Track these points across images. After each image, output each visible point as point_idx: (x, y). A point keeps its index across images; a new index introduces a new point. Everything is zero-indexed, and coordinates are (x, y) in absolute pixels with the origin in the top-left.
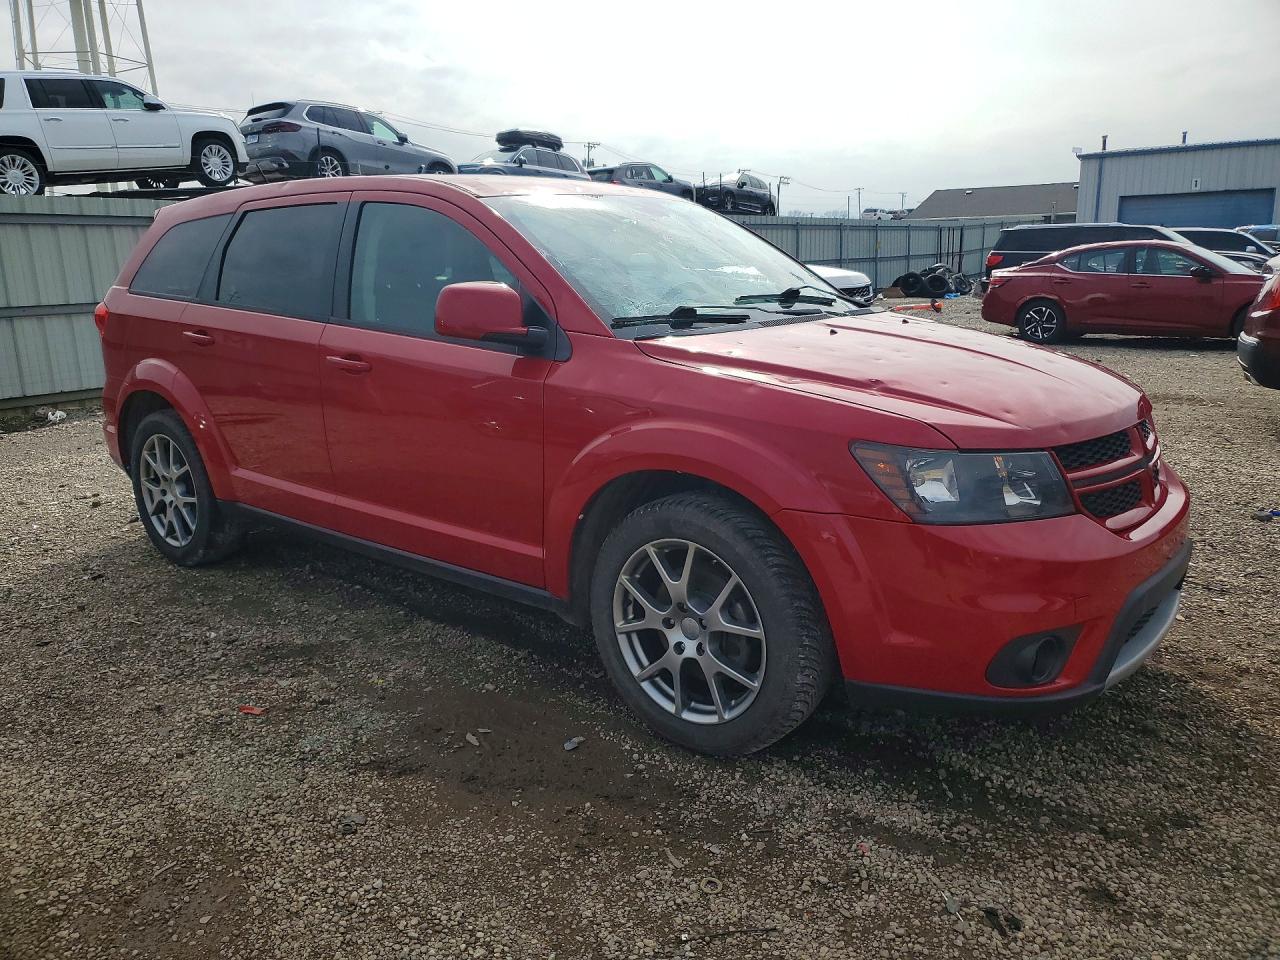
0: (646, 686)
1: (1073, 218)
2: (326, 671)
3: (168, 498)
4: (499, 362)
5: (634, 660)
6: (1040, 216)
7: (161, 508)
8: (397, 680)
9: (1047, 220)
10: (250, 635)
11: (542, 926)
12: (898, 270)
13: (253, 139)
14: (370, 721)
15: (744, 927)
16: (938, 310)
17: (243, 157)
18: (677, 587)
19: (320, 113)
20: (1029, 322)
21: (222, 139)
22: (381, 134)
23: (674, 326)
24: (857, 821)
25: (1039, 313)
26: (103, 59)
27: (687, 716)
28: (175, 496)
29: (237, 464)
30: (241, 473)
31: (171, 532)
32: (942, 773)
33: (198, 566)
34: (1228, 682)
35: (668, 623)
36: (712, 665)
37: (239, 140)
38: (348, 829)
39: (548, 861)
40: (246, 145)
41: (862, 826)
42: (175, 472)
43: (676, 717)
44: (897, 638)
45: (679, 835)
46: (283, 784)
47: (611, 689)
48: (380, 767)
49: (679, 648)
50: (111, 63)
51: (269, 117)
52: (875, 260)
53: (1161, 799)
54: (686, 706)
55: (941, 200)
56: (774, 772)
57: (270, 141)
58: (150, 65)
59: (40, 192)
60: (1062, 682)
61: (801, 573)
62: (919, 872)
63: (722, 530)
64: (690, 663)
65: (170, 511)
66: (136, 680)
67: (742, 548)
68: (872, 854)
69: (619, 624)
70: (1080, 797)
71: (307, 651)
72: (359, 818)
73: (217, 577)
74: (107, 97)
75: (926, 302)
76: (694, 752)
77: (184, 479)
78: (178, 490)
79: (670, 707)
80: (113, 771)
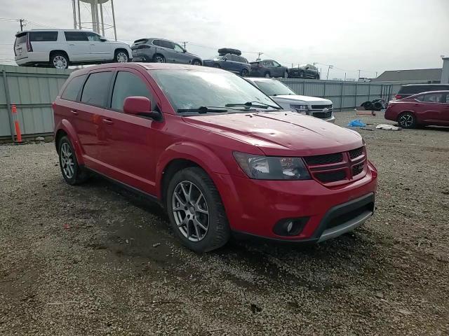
0: (180, 228)
1: (439, 82)
2: (95, 218)
3: (67, 163)
4: (146, 122)
5: (178, 220)
6: (426, 81)
7: (66, 166)
8: (114, 222)
9: (430, 82)
10: (79, 206)
11: (115, 294)
12: (364, 100)
13: (135, 51)
14: (100, 233)
15: (175, 302)
16: (374, 115)
17: (131, 57)
18: (188, 196)
19: (157, 42)
20: (402, 120)
21: (124, 51)
22: (177, 49)
23: (200, 113)
24: (230, 275)
25: (407, 117)
26: (100, 25)
27: (190, 238)
28: (69, 162)
29: (85, 153)
30: (85, 156)
31: (68, 174)
32: (268, 264)
33: (74, 185)
34: (389, 245)
35: (186, 209)
36: (197, 222)
37: (130, 51)
38: (75, 262)
39: (128, 277)
40: (132, 53)
41: (230, 277)
42: (69, 154)
43: (187, 239)
44: (245, 216)
45: (171, 274)
46: (64, 248)
47: (172, 229)
48: (94, 246)
49: (189, 216)
50: (103, 26)
51: (141, 44)
52: (355, 96)
53: (336, 279)
54: (190, 235)
55: (387, 74)
56: (211, 259)
57: (140, 51)
58: (114, 27)
59: (67, 68)
60: (302, 236)
61: (218, 194)
62: (240, 292)
63: (198, 178)
64: (191, 221)
65: (68, 168)
66: (40, 216)
67: (203, 185)
68: (228, 285)
69: (174, 208)
70: (309, 276)
71: (93, 212)
72: (80, 259)
73: (79, 188)
74: (89, 38)
75: (370, 112)
76: (191, 251)
77: (71, 157)
78: (70, 160)
79: (186, 235)
80: (20, 240)
